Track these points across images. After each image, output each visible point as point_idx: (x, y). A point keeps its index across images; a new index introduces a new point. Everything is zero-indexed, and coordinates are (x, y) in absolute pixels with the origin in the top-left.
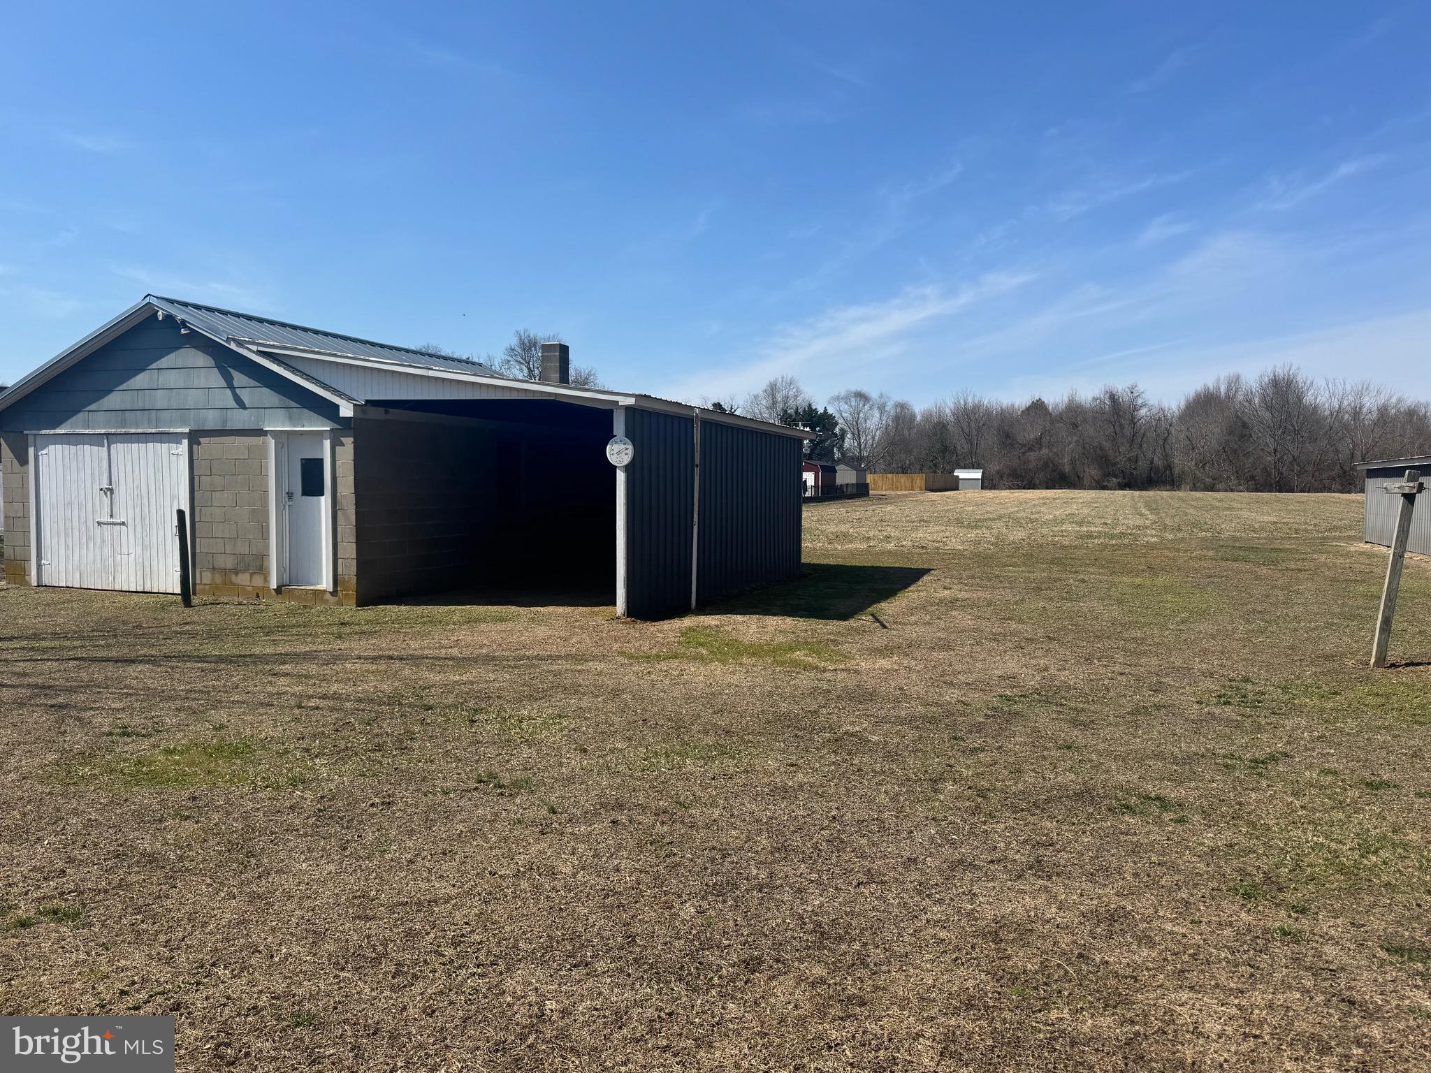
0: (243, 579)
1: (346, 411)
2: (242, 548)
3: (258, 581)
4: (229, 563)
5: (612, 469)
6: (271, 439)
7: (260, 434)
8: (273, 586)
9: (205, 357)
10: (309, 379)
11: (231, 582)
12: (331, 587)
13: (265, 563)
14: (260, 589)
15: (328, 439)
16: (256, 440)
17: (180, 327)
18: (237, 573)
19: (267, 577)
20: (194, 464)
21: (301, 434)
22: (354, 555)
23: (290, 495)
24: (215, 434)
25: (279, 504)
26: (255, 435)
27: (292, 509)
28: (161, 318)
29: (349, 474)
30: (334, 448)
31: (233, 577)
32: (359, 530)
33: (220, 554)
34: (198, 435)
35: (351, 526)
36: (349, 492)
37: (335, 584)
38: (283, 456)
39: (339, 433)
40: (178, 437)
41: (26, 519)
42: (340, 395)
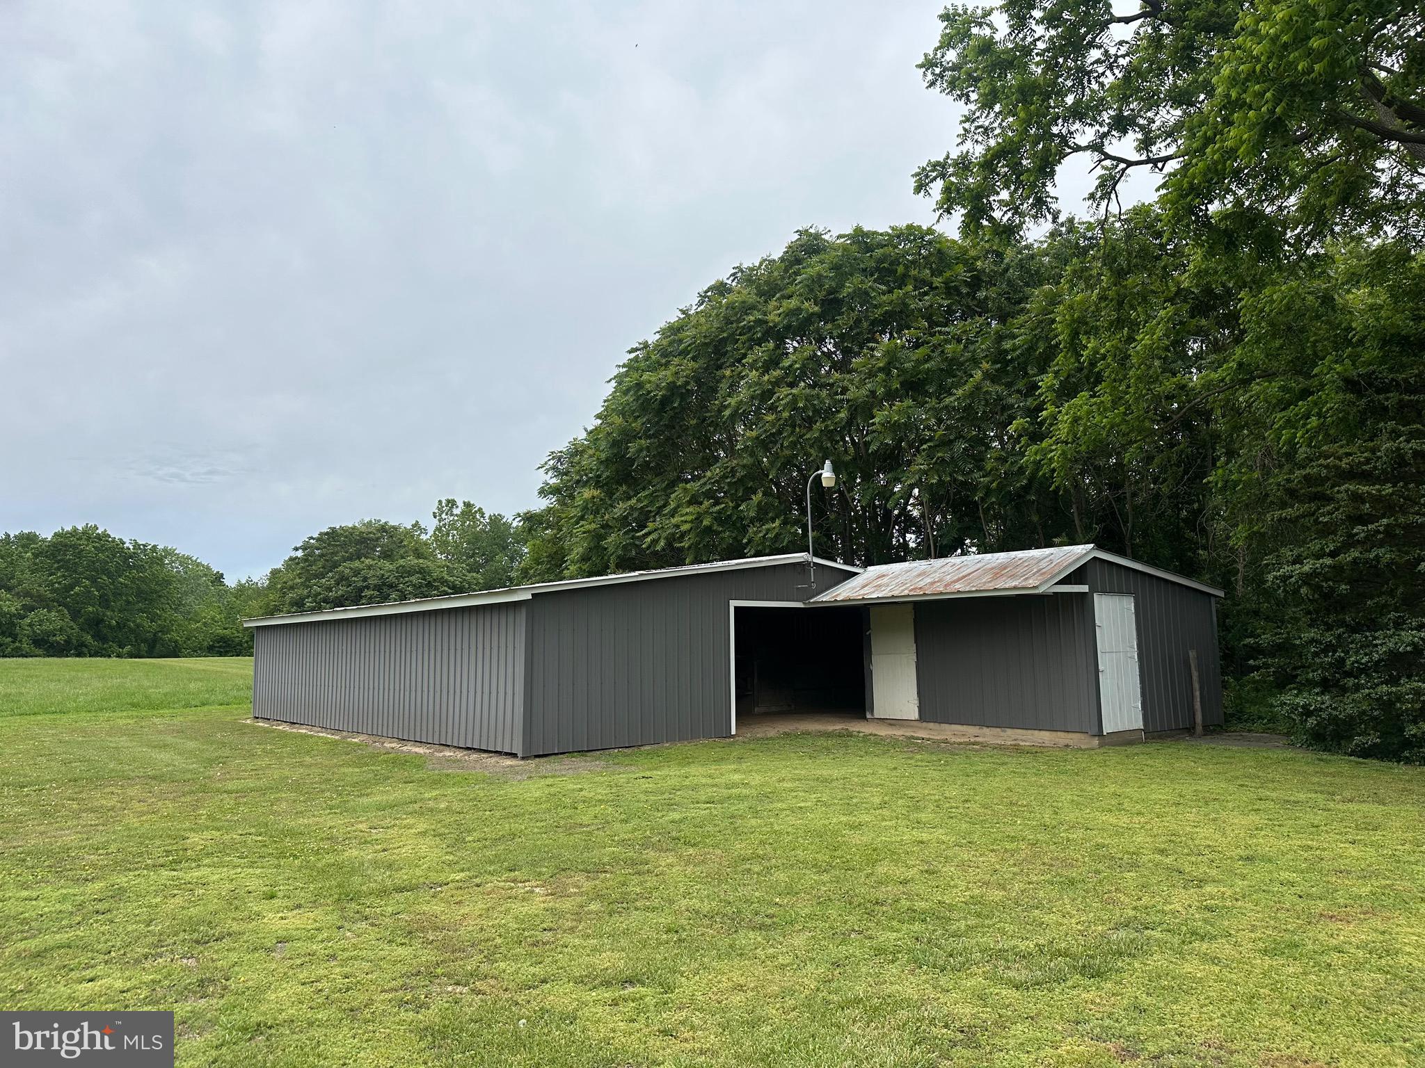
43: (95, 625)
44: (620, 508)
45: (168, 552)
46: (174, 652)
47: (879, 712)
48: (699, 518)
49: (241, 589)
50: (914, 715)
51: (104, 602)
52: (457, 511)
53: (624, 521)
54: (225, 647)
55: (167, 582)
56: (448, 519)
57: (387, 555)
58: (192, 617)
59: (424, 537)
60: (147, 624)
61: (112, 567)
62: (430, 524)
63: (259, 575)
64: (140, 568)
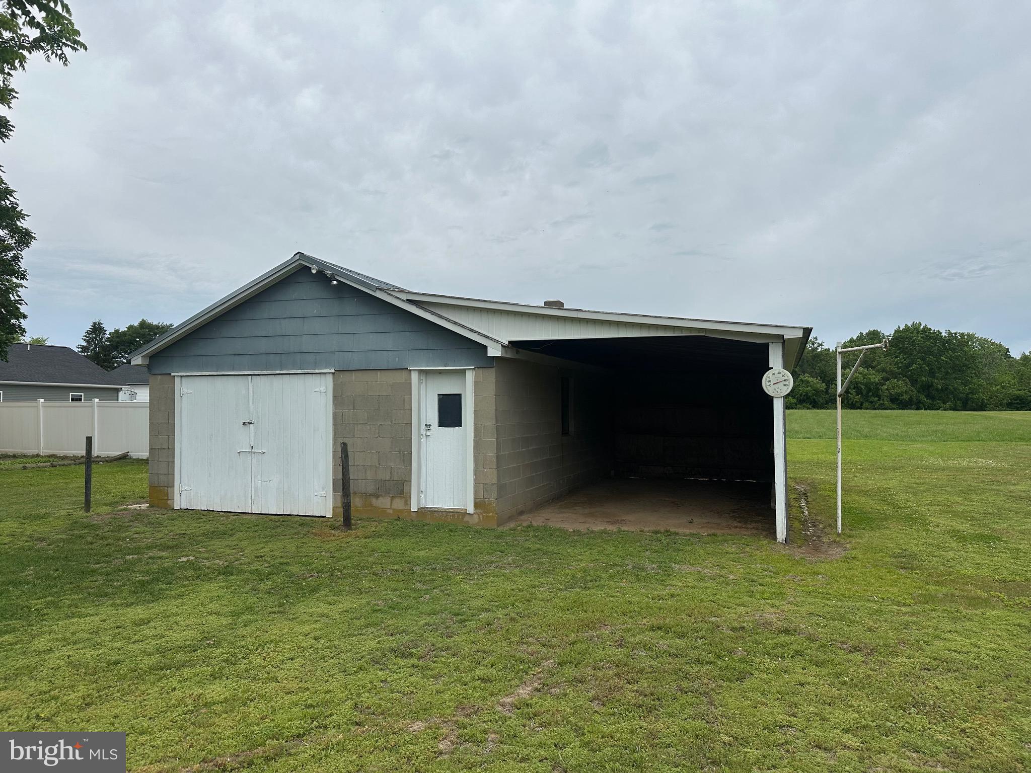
0: (383, 502)
1: (494, 351)
2: (384, 475)
3: (398, 504)
4: (371, 489)
6: (415, 377)
7: (404, 372)
8: (414, 508)
9: (351, 307)
10: (455, 323)
11: (371, 505)
12: (471, 509)
13: (406, 488)
14: (401, 511)
15: (470, 377)
16: (399, 377)
17: (330, 280)
18: (377, 497)
19: (408, 501)
20: (338, 399)
21: (440, 372)
22: (495, 481)
23: (428, 427)
24: (359, 374)
25: (420, 435)
26: (398, 373)
27: (430, 439)
28: (314, 272)
29: (490, 407)
30: (476, 384)
31: (374, 501)
32: (498, 457)
33: (360, 480)
34: (342, 375)
35: (491, 454)
36: (490, 423)
37: (476, 505)
38: (423, 392)
39: (481, 371)
40: (322, 376)
41: (170, 450)
42: (487, 337)
45: (971, 337)
55: (973, 358)
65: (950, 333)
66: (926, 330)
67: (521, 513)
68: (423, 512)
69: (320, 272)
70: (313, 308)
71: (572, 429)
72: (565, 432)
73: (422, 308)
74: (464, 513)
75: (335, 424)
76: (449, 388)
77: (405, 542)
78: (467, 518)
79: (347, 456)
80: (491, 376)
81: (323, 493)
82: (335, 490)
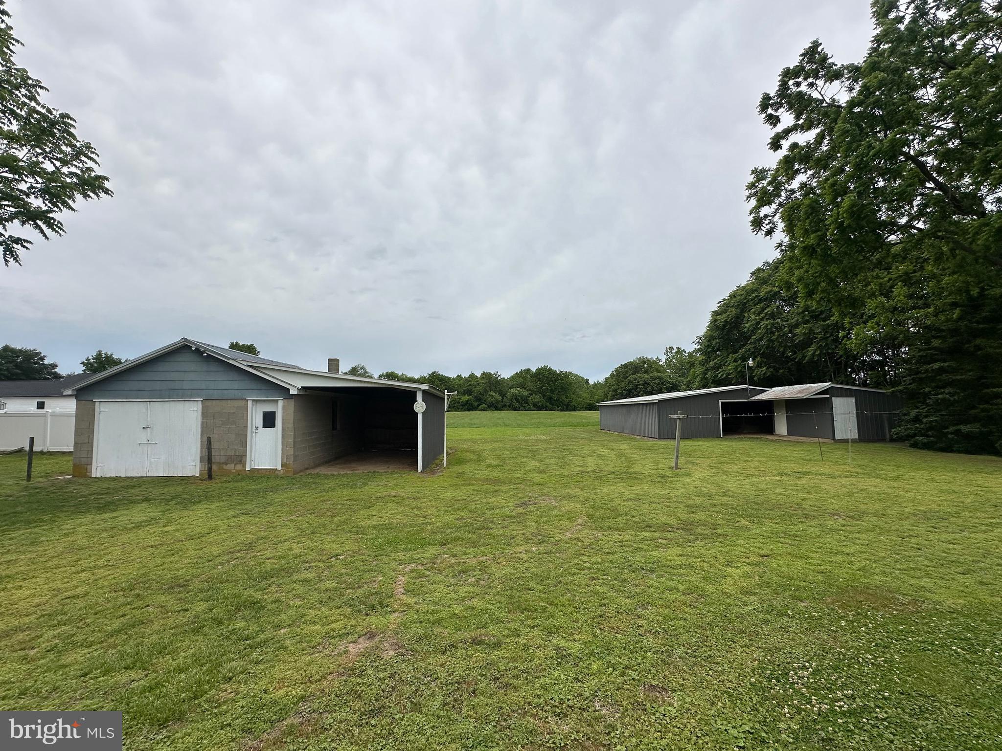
0: (231, 467)
1: (293, 391)
2: (231, 453)
3: (239, 467)
4: (223, 460)
5: (417, 414)
6: (250, 403)
7: (244, 401)
8: (248, 469)
9: (213, 367)
10: (273, 377)
11: (223, 469)
12: (279, 468)
13: (244, 459)
14: (240, 471)
15: (280, 403)
16: (241, 403)
17: (203, 353)
18: (227, 464)
19: (244, 465)
20: (204, 414)
21: (264, 401)
22: (292, 453)
23: (257, 428)
24: (217, 401)
25: (252, 432)
26: (240, 401)
27: (258, 434)
28: (193, 349)
29: (291, 417)
30: (284, 407)
31: (224, 466)
32: (294, 442)
33: (217, 457)
34: (207, 401)
35: (291, 440)
36: (291, 426)
37: (282, 466)
38: (254, 411)
39: (286, 400)
40: (195, 403)
41: (90, 443)
42: (290, 384)
43: (550, 399)
44: (712, 363)
45: (570, 373)
46: (574, 409)
47: (777, 433)
48: (736, 367)
49: (595, 384)
50: (786, 433)
51: (552, 391)
52: (673, 351)
53: (713, 368)
54: (591, 407)
55: (571, 384)
56: (670, 355)
57: (646, 372)
58: (579, 396)
59: (661, 363)
60: (565, 399)
61: (553, 379)
62: (663, 358)
63: (602, 380)
64: (562, 380)
65: (560, 372)
66: (550, 369)
67: (307, 469)
68: (253, 471)
69: (197, 350)
70: (192, 366)
71: (338, 427)
72: (334, 428)
73: (255, 369)
74: (276, 470)
75: (202, 427)
76: (269, 408)
77: (243, 484)
78: (277, 472)
79: (210, 444)
80: (292, 403)
81: (193, 463)
82: (201, 461)
